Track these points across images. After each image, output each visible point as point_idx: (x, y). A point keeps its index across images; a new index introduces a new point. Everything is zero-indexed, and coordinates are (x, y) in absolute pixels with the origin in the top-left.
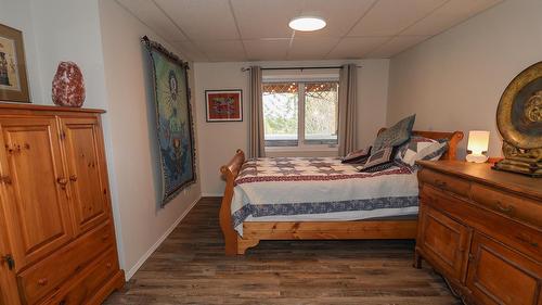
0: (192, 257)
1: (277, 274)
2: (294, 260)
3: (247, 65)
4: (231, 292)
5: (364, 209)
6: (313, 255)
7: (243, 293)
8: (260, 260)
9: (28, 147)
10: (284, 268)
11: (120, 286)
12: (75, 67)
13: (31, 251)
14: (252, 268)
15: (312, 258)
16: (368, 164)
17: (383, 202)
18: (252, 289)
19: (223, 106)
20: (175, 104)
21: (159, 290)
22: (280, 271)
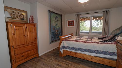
0: (53, 55)
1: (67, 64)
2: (74, 62)
3: (76, 14)
4: (54, 65)
5: (97, 53)
6: (80, 63)
7: (56, 66)
8: (66, 60)
9: (18, 29)
10: (69, 63)
11: (37, 57)
12: (32, 16)
13: (17, 46)
14: (62, 61)
15: (79, 63)
16: (104, 40)
17: (104, 53)
18: (58, 66)
19: (71, 24)
20: (57, 23)
21: (42, 59)
22: (68, 64)
